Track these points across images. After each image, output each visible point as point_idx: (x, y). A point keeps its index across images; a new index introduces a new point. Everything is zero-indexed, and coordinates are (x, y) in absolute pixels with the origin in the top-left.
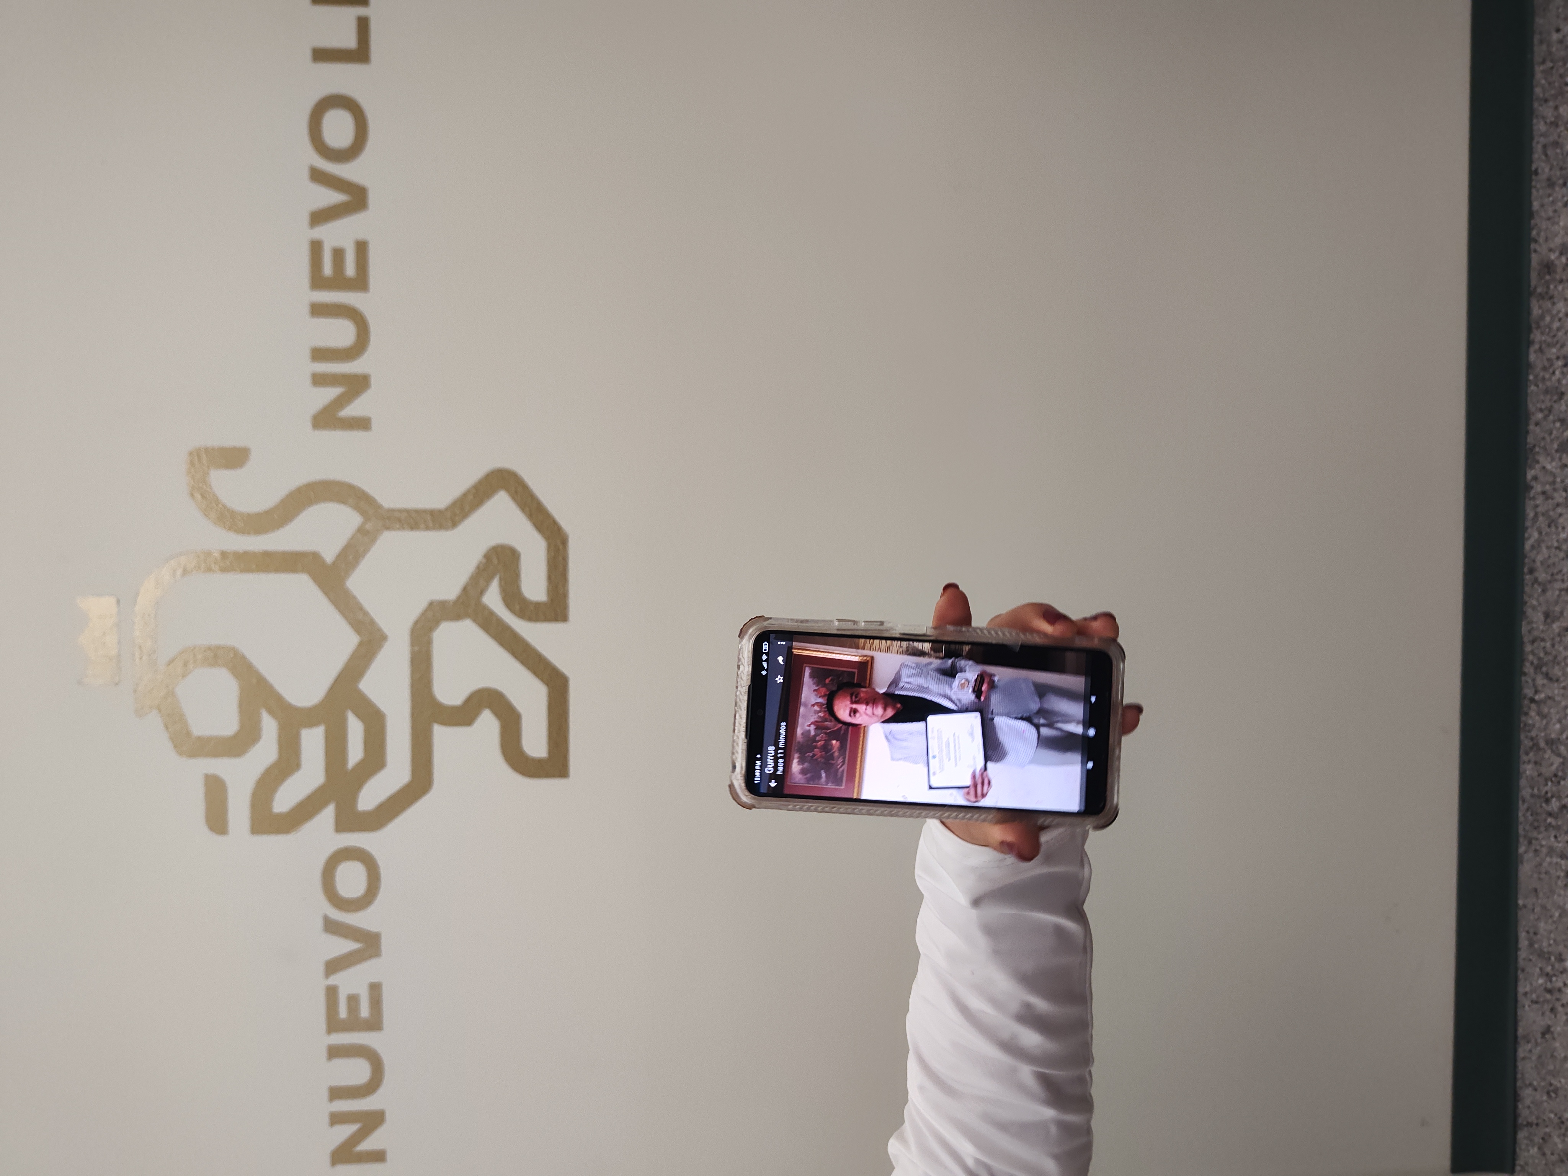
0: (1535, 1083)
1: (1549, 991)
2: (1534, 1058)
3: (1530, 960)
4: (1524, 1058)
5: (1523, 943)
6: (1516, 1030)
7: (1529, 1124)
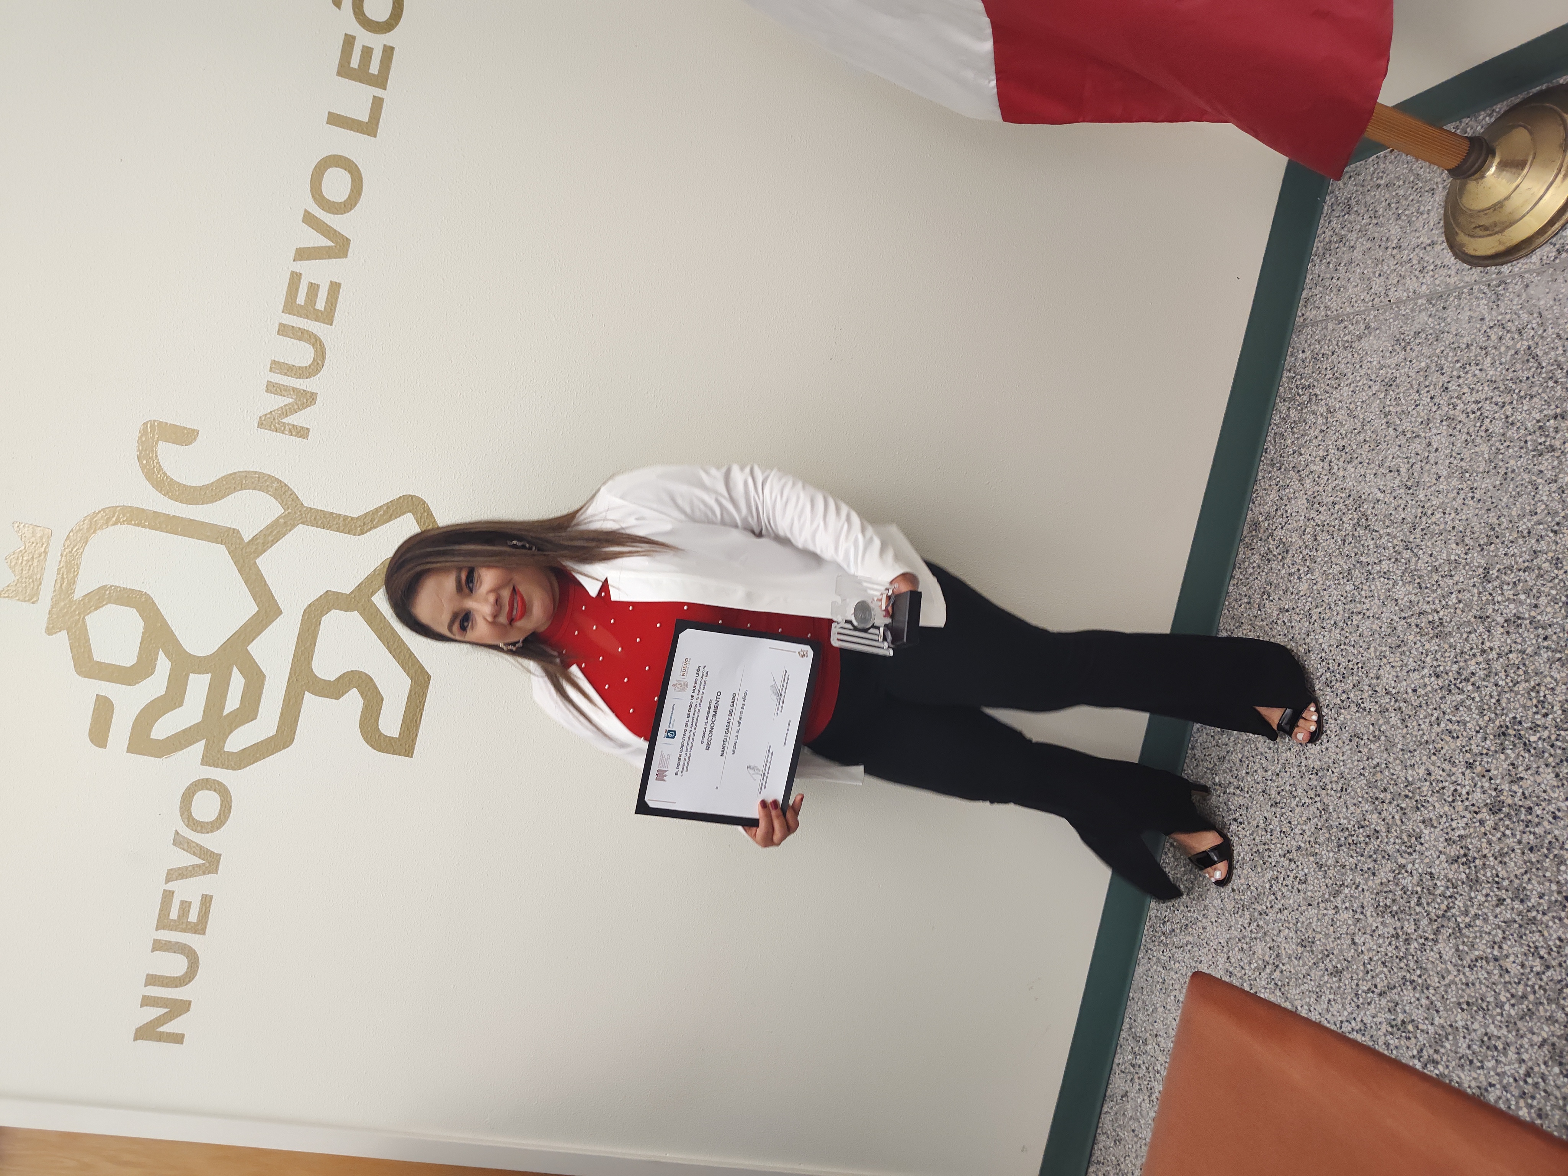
0: (1109, 1132)
1: (1133, 1066)
2: (1112, 1114)
3: (1127, 1040)
4: (1107, 1112)
5: (1126, 1026)
6: (1106, 1090)
7: (1098, 1162)
